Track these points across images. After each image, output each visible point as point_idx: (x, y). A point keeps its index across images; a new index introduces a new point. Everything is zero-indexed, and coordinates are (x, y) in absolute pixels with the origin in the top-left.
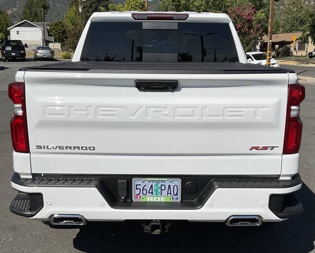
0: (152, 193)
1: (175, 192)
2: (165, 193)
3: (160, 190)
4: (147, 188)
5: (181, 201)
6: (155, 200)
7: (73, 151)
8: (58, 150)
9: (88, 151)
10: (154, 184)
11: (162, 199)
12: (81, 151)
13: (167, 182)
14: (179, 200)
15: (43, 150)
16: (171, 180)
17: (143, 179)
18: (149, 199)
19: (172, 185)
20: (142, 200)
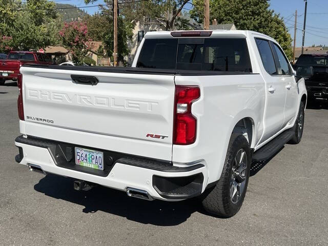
0: (87, 160)
1: (100, 162)
2: (94, 161)
4: (84, 156)
5: (104, 170)
6: (88, 166)
8: (36, 121)
9: (50, 123)
10: (88, 154)
14: (103, 169)
18: (85, 164)
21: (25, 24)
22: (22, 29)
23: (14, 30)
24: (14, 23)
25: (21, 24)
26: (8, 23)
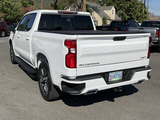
3: (116, 76)
7: (92, 65)
9: (97, 65)
11: (117, 79)
12: (95, 65)
13: (119, 73)
15: (82, 66)
16: (120, 72)
17: (112, 73)
19: (120, 73)
20: (111, 80)
21: (18, 8)
22: (16, 10)
23: (13, 11)
24: (13, 8)
25: (16, 8)
26: (11, 8)
